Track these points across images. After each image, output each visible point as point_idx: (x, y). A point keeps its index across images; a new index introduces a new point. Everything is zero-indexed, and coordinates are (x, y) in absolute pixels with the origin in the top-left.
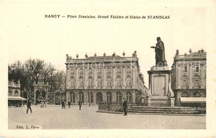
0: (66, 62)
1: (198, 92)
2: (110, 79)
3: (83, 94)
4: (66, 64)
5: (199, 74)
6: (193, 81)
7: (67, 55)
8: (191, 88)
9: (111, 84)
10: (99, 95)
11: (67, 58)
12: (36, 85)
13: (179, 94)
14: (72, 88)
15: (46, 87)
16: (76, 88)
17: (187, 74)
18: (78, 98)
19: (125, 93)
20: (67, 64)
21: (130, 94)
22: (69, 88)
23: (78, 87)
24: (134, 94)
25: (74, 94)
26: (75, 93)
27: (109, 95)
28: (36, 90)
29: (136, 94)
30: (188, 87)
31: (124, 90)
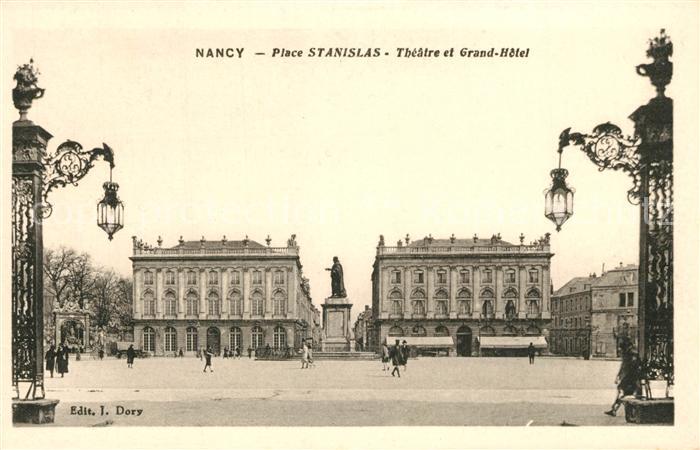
0: (131, 255)
1: (422, 327)
2: (236, 298)
3: (175, 330)
4: (131, 258)
5: (425, 288)
6: (412, 303)
7: (134, 238)
8: (407, 316)
9: (239, 307)
10: (214, 332)
11: (135, 245)
12: (61, 310)
13: (384, 330)
14: (147, 318)
15: (85, 315)
16: (157, 318)
17: (400, 287)
18: (162, 341)
19: (272, 327)
20: (134, 260)
21: (283, 330)
22: (140, 318)
23: (161, 315)
24: (290, 331)
25: (152, 330)
26: (155, 328)
27: (236, 333)
28: (60, 321)
29: (296, 331)
30: (403, 315)
31: (269, 322)
